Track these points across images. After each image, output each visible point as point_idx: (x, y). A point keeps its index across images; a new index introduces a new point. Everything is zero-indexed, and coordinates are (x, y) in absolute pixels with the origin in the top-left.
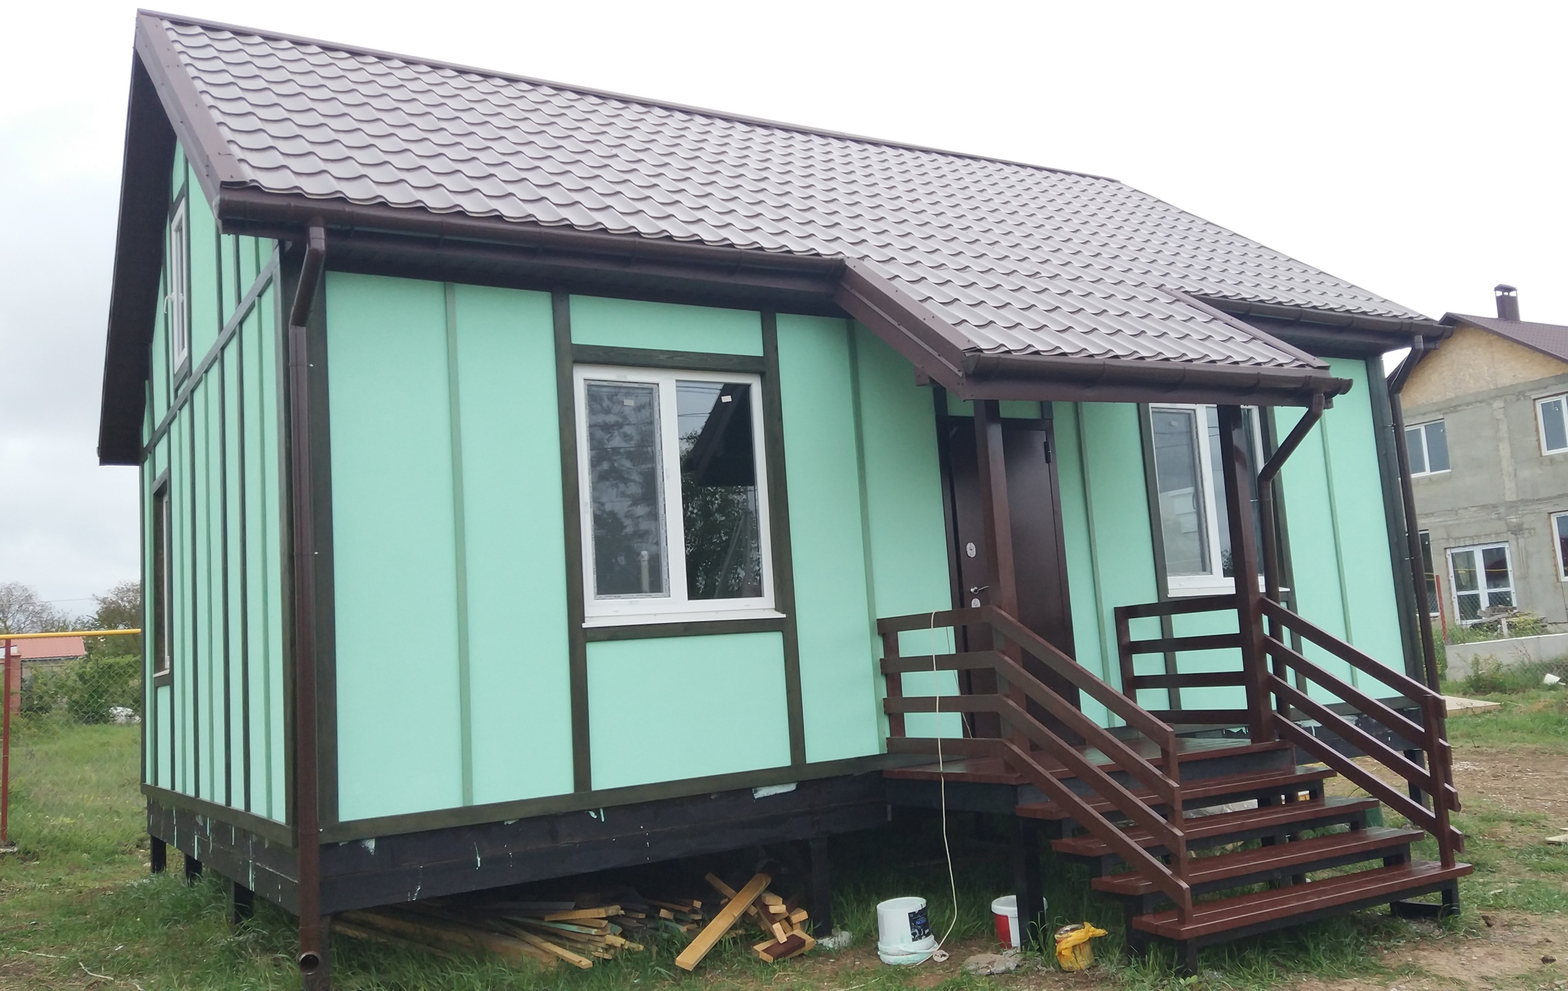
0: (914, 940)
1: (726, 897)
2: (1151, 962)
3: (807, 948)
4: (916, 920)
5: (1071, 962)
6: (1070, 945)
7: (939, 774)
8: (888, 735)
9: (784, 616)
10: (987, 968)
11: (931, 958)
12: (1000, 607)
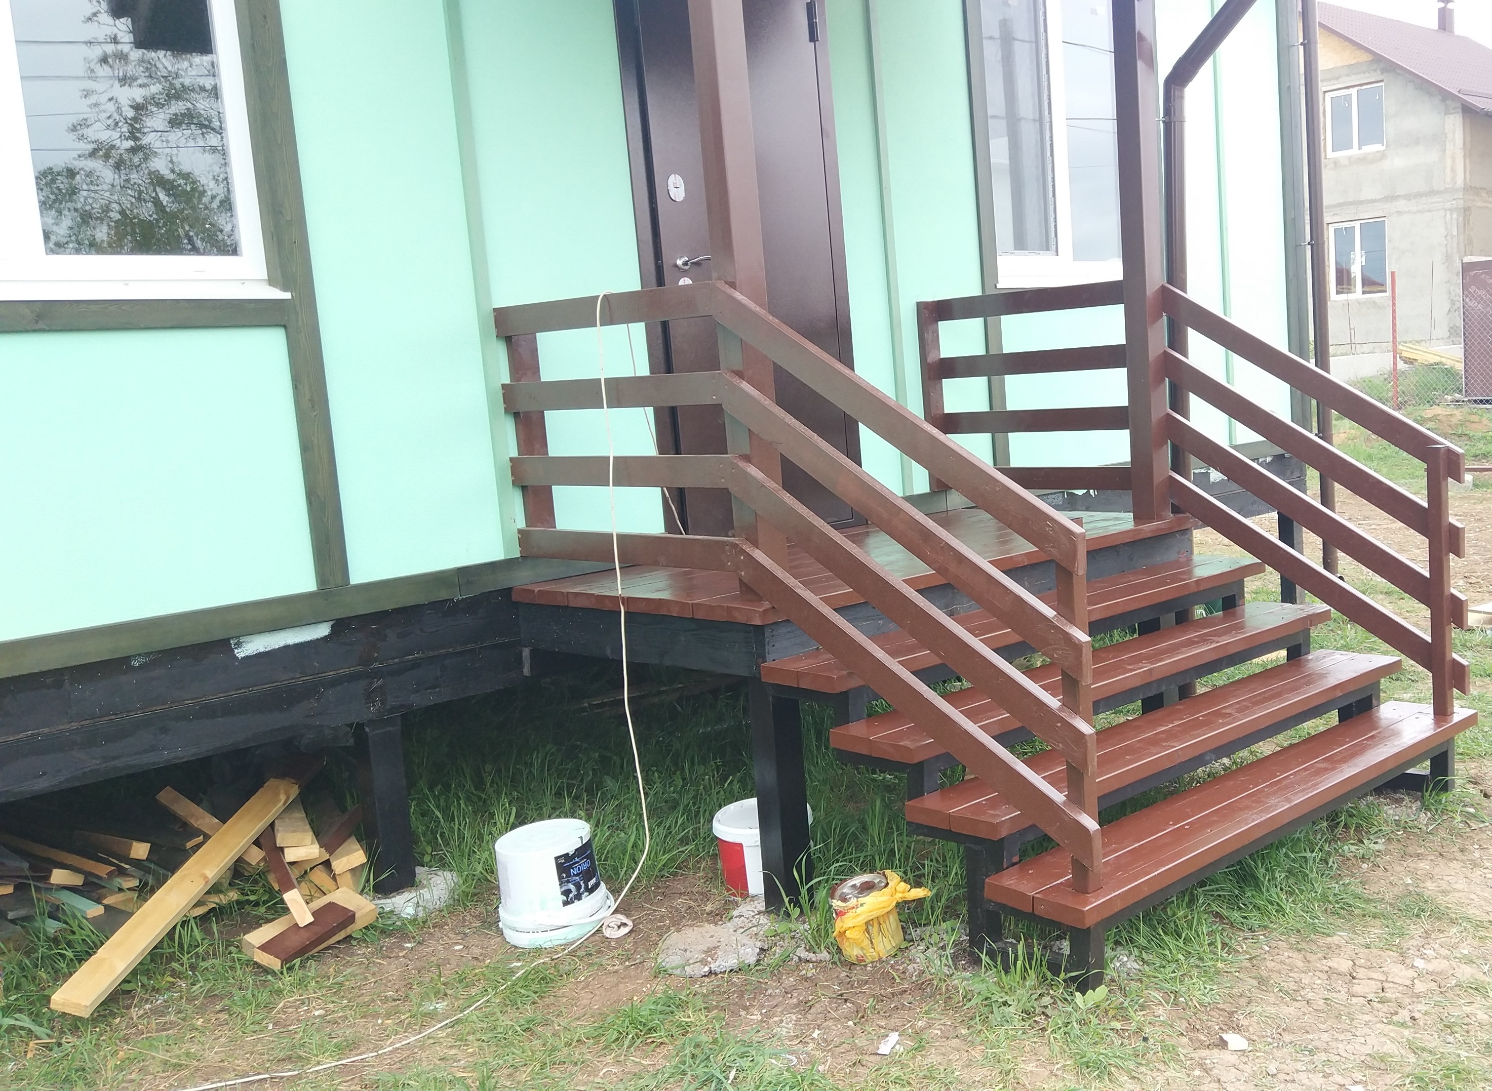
0: (566, 903)
1: (197, 832)
2: (1019, 963)
3: (359, 924)
4: (571, 866)
5: (862, 949)
6: (862, 920)
7: (615, 599)
8: (521, 524)
9: (287, 295)
10: (704, 962)
11: (599, 931)
12: (733, 285)
